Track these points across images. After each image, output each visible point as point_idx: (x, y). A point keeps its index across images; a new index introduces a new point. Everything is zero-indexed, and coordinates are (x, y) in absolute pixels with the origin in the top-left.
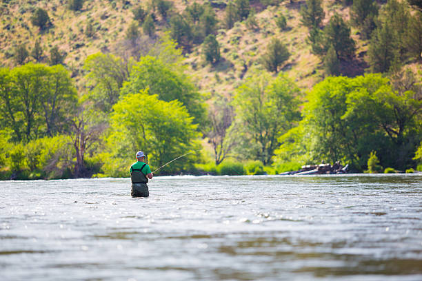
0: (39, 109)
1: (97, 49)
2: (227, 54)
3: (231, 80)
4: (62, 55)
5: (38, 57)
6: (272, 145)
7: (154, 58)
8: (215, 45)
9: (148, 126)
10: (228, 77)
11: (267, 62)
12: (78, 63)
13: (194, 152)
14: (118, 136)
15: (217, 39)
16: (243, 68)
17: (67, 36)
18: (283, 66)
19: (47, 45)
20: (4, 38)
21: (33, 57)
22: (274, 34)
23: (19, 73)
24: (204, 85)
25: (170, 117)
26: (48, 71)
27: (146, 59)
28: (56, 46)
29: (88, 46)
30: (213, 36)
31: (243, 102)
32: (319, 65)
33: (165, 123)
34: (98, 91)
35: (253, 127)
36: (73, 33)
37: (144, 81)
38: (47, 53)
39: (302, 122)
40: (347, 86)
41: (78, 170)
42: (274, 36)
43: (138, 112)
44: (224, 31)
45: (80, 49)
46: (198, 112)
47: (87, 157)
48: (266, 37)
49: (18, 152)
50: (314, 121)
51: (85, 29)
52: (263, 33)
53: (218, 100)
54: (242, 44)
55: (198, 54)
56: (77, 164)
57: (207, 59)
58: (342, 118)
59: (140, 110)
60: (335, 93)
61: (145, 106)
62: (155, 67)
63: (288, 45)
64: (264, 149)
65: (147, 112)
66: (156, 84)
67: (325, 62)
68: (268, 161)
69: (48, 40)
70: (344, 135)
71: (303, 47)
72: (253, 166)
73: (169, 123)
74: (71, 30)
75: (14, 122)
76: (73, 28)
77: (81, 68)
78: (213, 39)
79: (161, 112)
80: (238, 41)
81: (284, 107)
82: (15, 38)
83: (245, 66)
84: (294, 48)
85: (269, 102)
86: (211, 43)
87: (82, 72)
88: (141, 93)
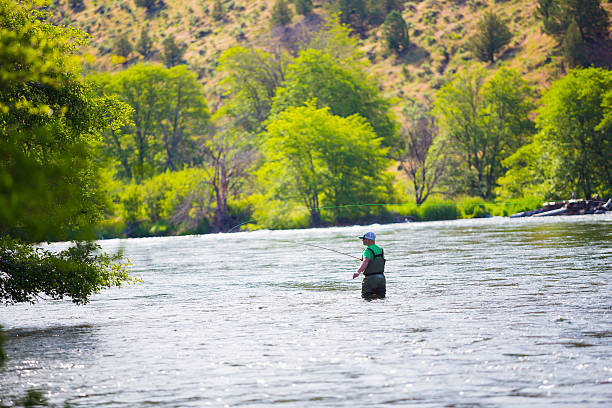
0: (155, 131)
1: (230, 38)
2: (419, 38)
3: (427, 76)
4: (180, 48)
5: (147, 52)
6: (492, 170)
7: (318, 53)
8: (402, 26)
9: (318, 154)
10: (422, 71)
11: (478, 47)
12: (204, 59)
13: (384, 188)
14: (274, 169)
15: (404, 16)
16: (443, 58)
17: (186, 20)
18: (501, 53)
19: (158, 34)
20: (97, 26)
21: (140, 52)
22: (486, 6)
23: (124, 79)
24: (387, 85)
25: (348, 139)
26: (166, 75)
27: (307, 54)
28: (171, 34)
29: (216, 34)
30: (398, 12)
31: (448, 109)
32: (556, 50)
33: (342, 148)
34: (238, 102)
35: (463, 144)
36: (194, 15)
37: (305, 86)
38: (158, 46)
39: (536, 136)
40: (602, 81)
41: (219, 219)
42: (488, 10)
43: (302, 134)
44: (413, 4)
45: (206, 38)
46: (384, 127)
47: (231, 201)
48: (475, 11)
49: (132, 196)
50: (555, 134)
51: (211, 8)
52: (471, 5)
53: (409, 105)
54: (441, 22)
55: (376, 39)
56: (218, 211)
57: (391, 47)
58: (597, 128)
59: (304, 131)
60: (584, 92)
61: (312, 125)
62: (320, 65)
63: (508, 21)
64: (480, 176)
65: (316, 133)
66: (324, 89)
67: (564, 45)
68: (488, 193)
69: (160, 26)
70: (600, 153)
71: (531, 24)
72: (471, 206)
73: (347, 148)
74: (191, 11)
75: (120, 151)
76: (194, 8)
77: (209, 66)
78: (397, 17)
79: (335, 133)
80: (434, 18)
81: (508, 115)
82: (112, 26)
83: (446, 55)
84: (517, 25)
85: (485, 108)
86: (394, 23)
87: (210, 71)
88: (306, 106)
